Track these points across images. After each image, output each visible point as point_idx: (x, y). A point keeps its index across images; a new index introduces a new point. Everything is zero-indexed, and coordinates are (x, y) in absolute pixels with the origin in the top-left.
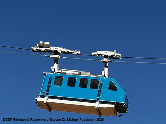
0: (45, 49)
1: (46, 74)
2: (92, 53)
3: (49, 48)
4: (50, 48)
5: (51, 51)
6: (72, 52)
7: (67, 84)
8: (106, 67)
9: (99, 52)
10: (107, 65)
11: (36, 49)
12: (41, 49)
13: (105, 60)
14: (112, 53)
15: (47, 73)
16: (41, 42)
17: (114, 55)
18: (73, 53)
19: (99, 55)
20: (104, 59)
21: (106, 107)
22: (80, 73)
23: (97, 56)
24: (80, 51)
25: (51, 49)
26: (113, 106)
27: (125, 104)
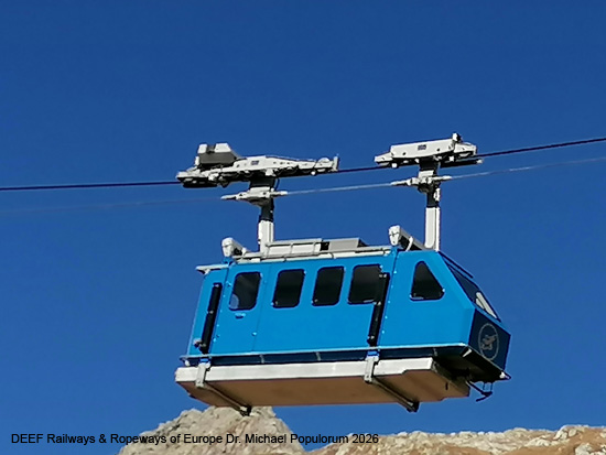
0: (219, 170)
1: (207, 272)
2: (378, 159)
3: (231, 165)
4: (236, 164)
5: (241, 176)
6: (310, 165)
7: (274, 301)
8: (432, 203)
9: (398, 151)
10: (437, 196)
11: (194, 178)
12: (206, 174)
13: (426, 176)
14: (443, 146)
15: (207, 269)
16: (203, 149)
17: (451, 153)
18: (313, 169)
19: (399, 161)
20: (421, 174)
21: (401, 372)
22: (325, 247)
23: (394, 165)
24: (336, 159)
25: (238, 170)
26: (426, 363)
27: (470, 351)
